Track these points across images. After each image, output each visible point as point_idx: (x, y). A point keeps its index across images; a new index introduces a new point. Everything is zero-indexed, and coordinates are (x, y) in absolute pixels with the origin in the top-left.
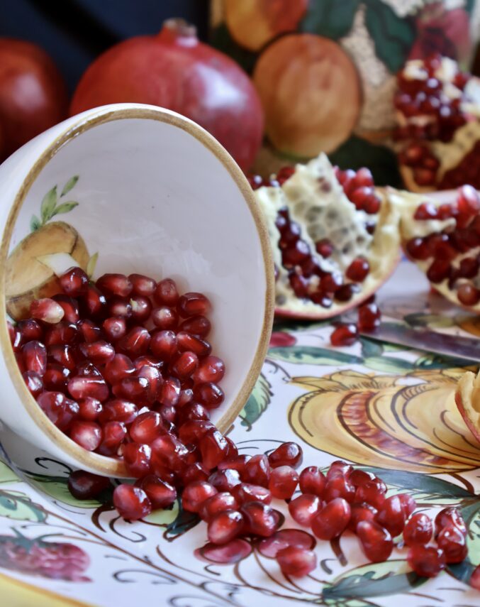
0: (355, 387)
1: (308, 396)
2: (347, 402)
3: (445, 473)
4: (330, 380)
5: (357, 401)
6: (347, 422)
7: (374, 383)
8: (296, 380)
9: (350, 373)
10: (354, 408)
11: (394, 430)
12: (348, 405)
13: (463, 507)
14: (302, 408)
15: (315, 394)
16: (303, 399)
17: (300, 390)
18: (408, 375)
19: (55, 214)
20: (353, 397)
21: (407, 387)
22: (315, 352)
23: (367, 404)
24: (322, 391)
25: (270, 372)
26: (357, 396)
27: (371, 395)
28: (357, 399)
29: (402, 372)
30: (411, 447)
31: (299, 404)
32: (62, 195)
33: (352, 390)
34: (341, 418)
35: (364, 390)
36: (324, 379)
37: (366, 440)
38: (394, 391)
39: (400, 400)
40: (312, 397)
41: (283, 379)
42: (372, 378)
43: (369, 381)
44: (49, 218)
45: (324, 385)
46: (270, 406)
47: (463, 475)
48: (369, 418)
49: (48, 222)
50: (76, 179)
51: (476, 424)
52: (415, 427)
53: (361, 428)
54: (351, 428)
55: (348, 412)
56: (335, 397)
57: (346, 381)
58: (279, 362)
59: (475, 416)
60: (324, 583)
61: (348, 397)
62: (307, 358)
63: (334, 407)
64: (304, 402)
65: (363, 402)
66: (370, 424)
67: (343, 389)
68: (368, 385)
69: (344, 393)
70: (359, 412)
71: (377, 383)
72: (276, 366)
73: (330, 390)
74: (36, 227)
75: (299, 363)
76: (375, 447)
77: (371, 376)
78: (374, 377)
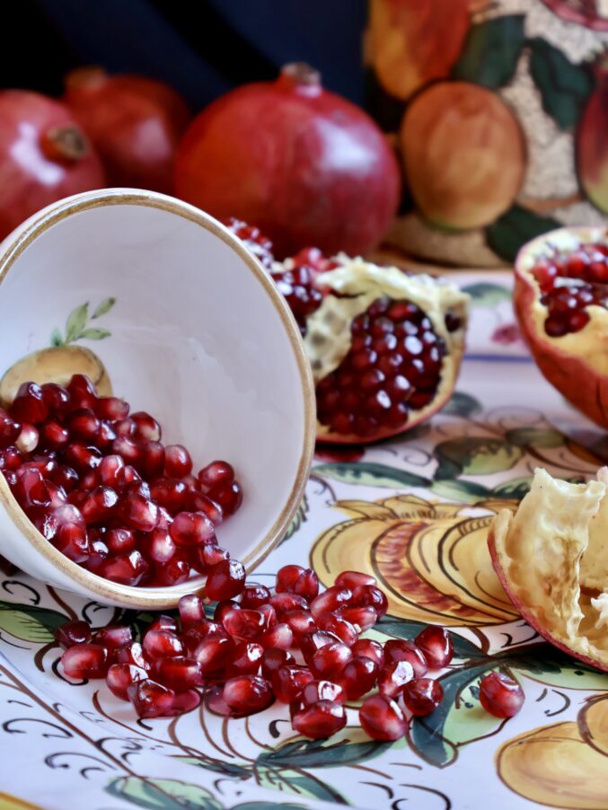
0: (407, 515)
1: (347, 524)
2: (390, 534)
3: (465, 626)
4: (382, 505)
5: (402, 533)
6: (378, 558)
7: (432, 513)
8: (342, 504)
9: (411, 499)
10: (394, 541)
11: (428, 570)
12: (391, 537)
13: (465, 668)
14: (333, 538)
15: (357, 521)
16: (339, 528)
17: (343, 516)
18: (478, 505)
19: (82, 336)
20: (400, 528)
21: (471, 519)
22: (378, 470)
23: (411, 539)
24: (367, 518)
25: (316, 492)
26: (406, 527)
27: (423, 526)
28: (402, 530)
29: (473, 499)
30: (441, 593)
31: (333, 533)
32: (94, 317)
33: (402, 520)
34: (374, 551)
35: (417, 520)
36: (375, 504)
37: (390, 582)
38: (452, 523)
39: (455, 533)
40: (351, 525)
41: (327, 502)
42: (431, 506)
43: (426, 509)
44: (74, 339)
45: (370, 511)
46: (296, 535)
47: (485, 631)
48: (408, 554)
49: (72, 343)
50: (112, 302)
51: (506, 572)
52: (456, 569)
53: (392, 566)
54: (379, 565)
55: (384, 546)
56: (379, 527)
57: (400, 509)
58: (330, 481)
59: (506, 561)
60: (266, 746)
61: (394, 528)
62: (366, 477)
63: (371, 539)
64: (339, 532)
65: (409, 534)
66: (404, 562)
67: (392, 518)
68: (423, 514)
69: (391, 522)
70: (398, 546)
71: (435, 512)
72: (325, 485)
73: (376, 518)
74: (57, 343)
75: (354, 484)
76: (398, 590)
77: (432, 503)
78: (436, 505)
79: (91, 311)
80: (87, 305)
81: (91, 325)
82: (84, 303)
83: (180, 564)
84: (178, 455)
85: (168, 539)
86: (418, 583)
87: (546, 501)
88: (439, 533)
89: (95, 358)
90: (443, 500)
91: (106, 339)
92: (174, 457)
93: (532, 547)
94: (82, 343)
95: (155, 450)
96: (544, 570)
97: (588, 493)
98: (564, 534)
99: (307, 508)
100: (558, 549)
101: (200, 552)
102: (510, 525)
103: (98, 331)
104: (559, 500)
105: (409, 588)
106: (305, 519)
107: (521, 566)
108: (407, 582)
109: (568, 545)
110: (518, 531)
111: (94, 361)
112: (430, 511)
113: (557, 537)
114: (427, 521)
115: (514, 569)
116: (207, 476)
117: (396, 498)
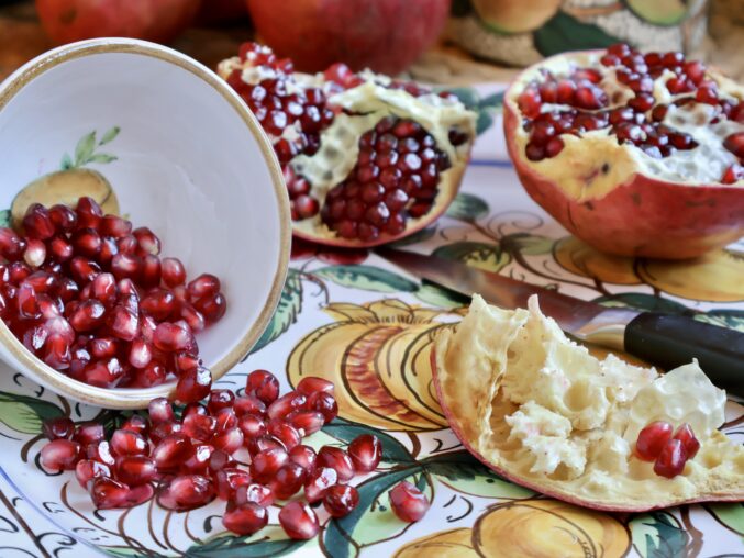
0: (387, 320)
1: (331, 326)
2: (366, 338)
3: (404, 431)
4: (368, 309)
5: (378, 337)
6: (349, 362)
7: (410, 318)
8: (332, 307)
9: (396, 303)
10: (367, 345)
11: (390, 374)
12: (367, 341)
13: (390, 473)
14: (314, 341)
15: (340, 324)
16: (323, 330)
17: (329, 318)
18: (454, 311)
19: (90, 160)
20: (377, 332)
22: (374, 273)
23: (384, 342)
24: (351, 321)
25: (312, 294)
26: (383, 331)
27: (400, 330)
29: (451, 305)
30: (392, 396)
31: (315, 335)
32: (102, 143)
33: (381, 324)
34: (347, 354)
35: (394, 324)
36: (363, 308)
37: (352, 385)
38: (426, 327)
39: (425, 338)
40: (334, 328)
41: (320, 305)
42: (411, 311)
43: (406, 314)
44: (84, 163)
45: (354, 315)
46: (284, 335)
47: (420, 436)
48: (376, 360)
49: (82, 167)
50: (117, 130)
51: (442, 385)
52: (415, 374)
53: (357, 370)
54: (348, 369)
55: (357, 349)
56: (358, 330)
57: (381, 312)
58: (329, 284)
59: (443, 375)
60: (197, 540)
61: (370, 332)
62: (362, 280)
63: (348, 343)
64: (322, 334)
65: (384, 338)
66: (371, 366)
67: (373, 322)
68: (402, 319)
69: (371, 326)
70: (370, 350)
71: (413, 317)
72: (323, 287)
73: (359, 322)
74: (67, 167)
75: (349, 287)
76: (356, 393)
77: (414, 308)
78: (417, 310)
79: (98, 138)
80: (94, 133)
81: (98, 150)
82: (92, 131)
83: (156, 369)
84: (172, 267)
85: (145, 348)
86: (376, 387)
87: (480, 326)
88: (411, 338)
89: (103, 179)
90: (423, 305)
91: (113, 162)
92: (169, 270)
93: (468, 362)
94: (91, 166)
95: (152, 263)
96: (475, 384)
97: (513, 320)
98: (490, 354)
99: (300, 311)
100: (487, 368)
101: (176, 358)
102: (449, 343)
103: (105, 156)
104: (489, 324)
105: (366, 392)
106: (295, 321)
107: (457, 379)
108: (367, 386)
109: (494, 365)
110: (458, 348)
111: (102, 182)
112: (410, 316)
113: (486, 357)
114: (404, 325)
115: (450, 382)
116: (194, 289)
117: (383, 302)
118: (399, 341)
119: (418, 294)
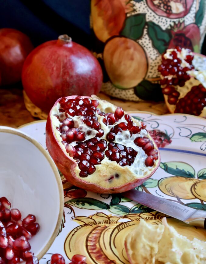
0: (100, 223)
1: (78, 228)
2: (93, 232)
4: (91, 219)
5: (98, 231)
6: (88, 244)
8: (77, 219)
9: (102, 215)
10: (94, 235)
11: (106, 249)
14: (73, 235)
15: (82, 226)
16: (75, 230)
17: (77, 224)
18: (125, 217)
21: (122, 223)
23: (101, 233)
24: (86, 225)
26: (99, 228)
27: (106, 227)
28: (98, 230)
30: (109, 259)
31: (73, 233)
33: (98, 225)
34: (87, 241)
35: (103, 225)
36: (89, 218)
37: (92, 255)
38: (116, 225)
39: (116, 230)
40: (80, 228)
41: (72, 218)
42: (109, 218)
45: (87, 221)
46: (61, 234)
48: (99, 242)
51: (131, 256)
52: (116, 248)
53: (93, 248)
54: (89, 247)
55: (91, 238)
56: (89, 228)
57: (98, 219)
58: (74, 208)
59: (131, 252)
61: (94, 229)
62: (87, 205)
63: (87, 235)
64: (75, 232)
65: (100, 231)
66: (97, 245)
67: (95, 224)
68: (106, 222)
69: (94, 226)
70: (96, 238)
71: (110, 221)
72: (72, 210)
73: (89, 225)
75: (82, 208)
76: (94, 259)
77: (109, 216)
78: (110, 217)
84: (16, 213)
86: (101, 255)
87: (144, 231)
88: (111, 230)
90: (113, 215)
92: (14, 214)
93: (140, 246)
95: (7, 212)
96: (144, 255)
97: (158, 230)
98: (150, 244)
99: (65, 222)
100: (148, 249)
102: (132, 239)
104: (148, 231)
105: (98, 258)
106: (64, 227)
107: (136, 253)
108: (98, 255)
109: (152, 248)
110: (135, 240)
112: (108, 220)
113: (148, 245)
114: (107, 225)
115: (134, 254)
116: (26, 222)
117: (97, 214)
118: (106, 232)
119: (110, 210)
